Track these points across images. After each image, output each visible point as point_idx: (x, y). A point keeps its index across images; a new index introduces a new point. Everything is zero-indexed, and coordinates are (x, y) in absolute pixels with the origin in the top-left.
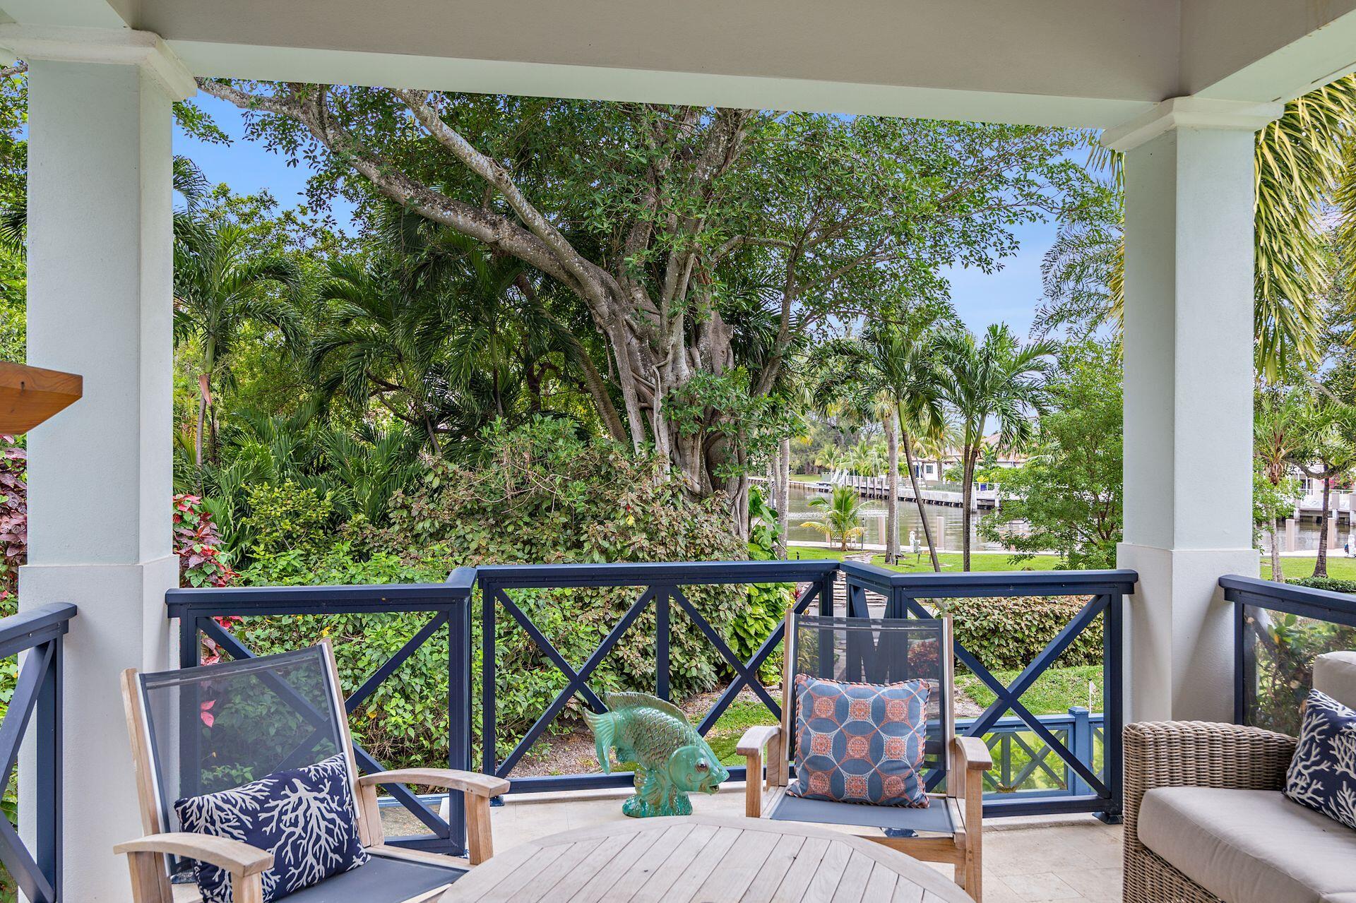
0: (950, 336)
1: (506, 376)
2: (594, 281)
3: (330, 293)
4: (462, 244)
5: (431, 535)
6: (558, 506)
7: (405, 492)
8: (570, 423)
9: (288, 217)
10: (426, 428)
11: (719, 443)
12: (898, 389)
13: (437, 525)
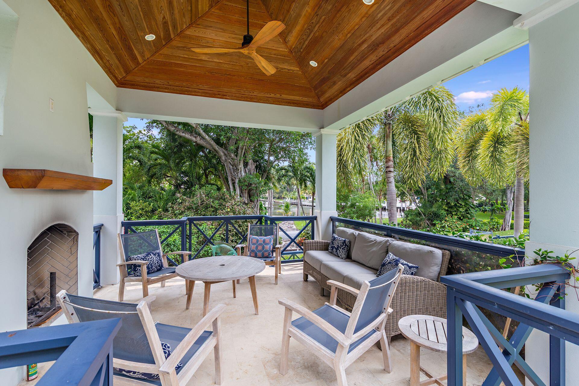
0: (308, 166)
1: (199, 175)
2: (221, 152)
3: (152, 152)
4: (188, 141)
5: (179, 214)
6: (212, 207)
7: (172, 203)
8: (215, 186)
9: (140, 132)
10: (178, 187)
11: (252, 191)
12: (297, 178)
13: (180, 211)
